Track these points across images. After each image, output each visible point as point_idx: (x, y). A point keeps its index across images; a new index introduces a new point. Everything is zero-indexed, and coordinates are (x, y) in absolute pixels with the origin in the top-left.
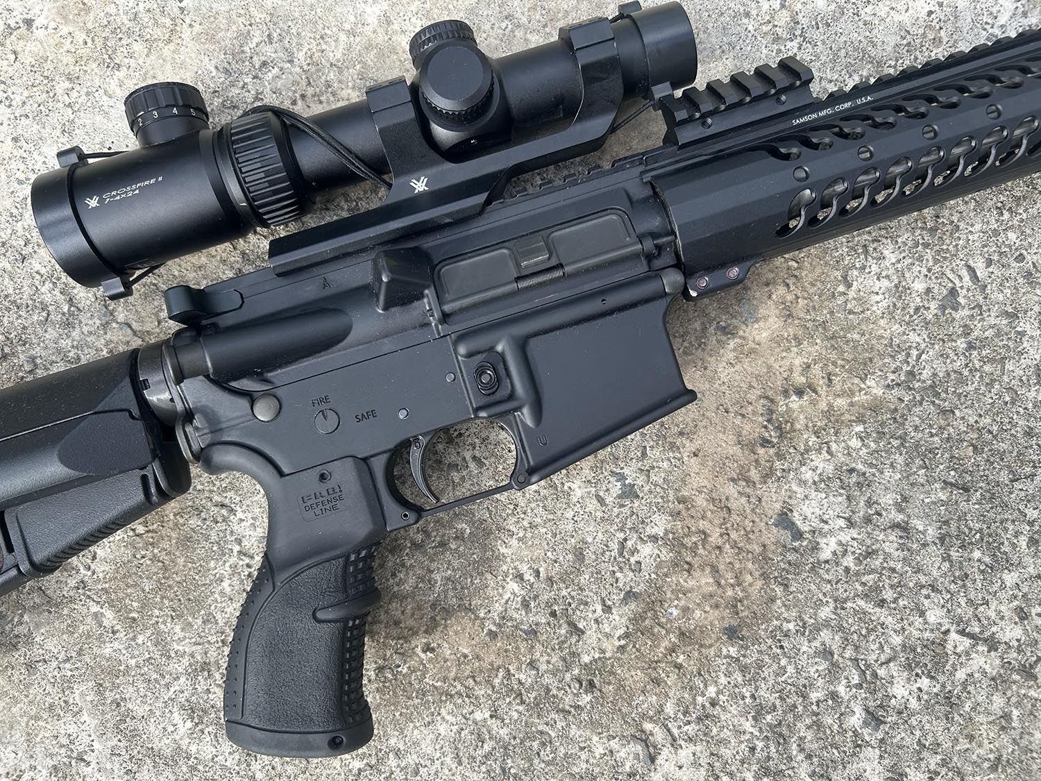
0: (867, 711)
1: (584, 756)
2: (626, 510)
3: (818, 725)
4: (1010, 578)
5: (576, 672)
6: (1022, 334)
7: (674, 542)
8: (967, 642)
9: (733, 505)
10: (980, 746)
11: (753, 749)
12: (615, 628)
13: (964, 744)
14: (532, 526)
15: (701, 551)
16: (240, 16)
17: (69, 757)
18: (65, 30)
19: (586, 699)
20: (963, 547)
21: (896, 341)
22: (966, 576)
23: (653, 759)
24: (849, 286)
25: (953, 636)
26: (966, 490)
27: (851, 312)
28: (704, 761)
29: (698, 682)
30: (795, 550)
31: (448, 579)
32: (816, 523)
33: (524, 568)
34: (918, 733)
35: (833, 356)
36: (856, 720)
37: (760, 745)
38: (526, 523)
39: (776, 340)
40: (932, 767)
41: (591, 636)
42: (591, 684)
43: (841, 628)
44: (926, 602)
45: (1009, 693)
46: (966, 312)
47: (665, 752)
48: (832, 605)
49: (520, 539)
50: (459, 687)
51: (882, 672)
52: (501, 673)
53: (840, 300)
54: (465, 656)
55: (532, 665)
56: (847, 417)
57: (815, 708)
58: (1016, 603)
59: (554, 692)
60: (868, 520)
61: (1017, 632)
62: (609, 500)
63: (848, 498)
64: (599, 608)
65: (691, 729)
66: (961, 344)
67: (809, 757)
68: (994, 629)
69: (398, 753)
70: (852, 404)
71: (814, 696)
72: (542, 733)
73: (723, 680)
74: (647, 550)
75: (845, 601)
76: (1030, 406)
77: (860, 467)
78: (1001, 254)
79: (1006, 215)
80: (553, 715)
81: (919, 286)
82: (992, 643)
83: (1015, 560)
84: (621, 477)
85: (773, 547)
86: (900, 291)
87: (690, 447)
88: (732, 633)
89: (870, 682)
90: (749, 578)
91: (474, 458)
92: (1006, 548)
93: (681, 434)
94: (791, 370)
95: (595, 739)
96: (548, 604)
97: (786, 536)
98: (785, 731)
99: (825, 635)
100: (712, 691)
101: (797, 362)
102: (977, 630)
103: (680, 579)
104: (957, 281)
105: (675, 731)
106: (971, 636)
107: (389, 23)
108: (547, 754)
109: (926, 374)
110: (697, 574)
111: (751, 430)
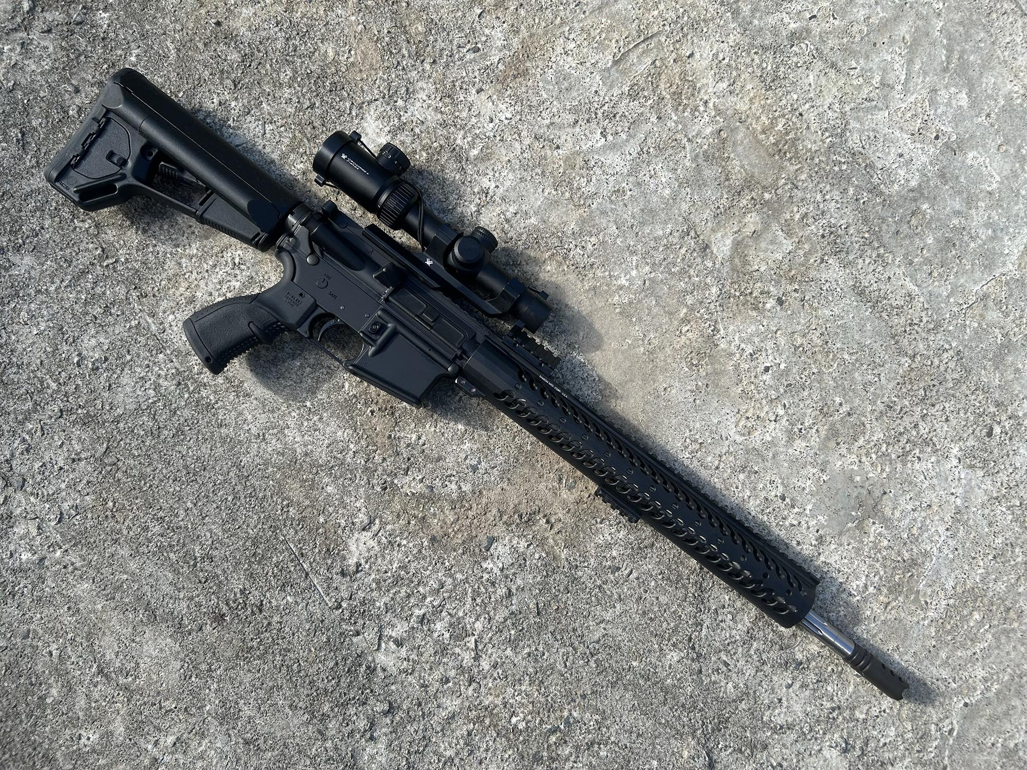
0: (424, 615)
1: (353, 499)
2: (467, 471)
3: (409, 596)
4: (509, 652)
5: (388, 480)
6: (615, 607)
7: (462, 497)
8: (473, 646)
9: (488, 515)
10: (429, 675)
11: (386, 572)
12: (414, 488)
13: (427, 667)
14: (443, 434)
15: (462, 510)
16: (597, 229)
17: (260, 282)
18: (561, 162)
19: (379, 489)
20: (513, 624)
21: (587, 554)
22: (501, 632)
23: (364, 529)
24: (601, 523)
25: (473, 639)
26: (538, 613)
27: (591, 529)
28: (372, 553)
29: (406, 534)
30: (481, 551)
31: (406, 408)
32: (496, 554)
33: (424, 438)
34: (423, 643)
35: (569, 530)
36: (418, 612)
37: (389, 574)
38: (443, 431)
39: (564, 502)
40: (411, 657)
41: (408, 479)
42: (385, 489)
43: (455, 587)
44: (482, 619)
45: (458, 677)
46: (612, 578)
47: (369, 534)
48: (464, 577)
49: (435, 431)
50: (361, 433)
51: (444, 614)
52: (375, 448)
53: (593, 522)
54: (376, 429)
55: (384, 459)
56: (546, 547)
57: (416, 591)
58: (499, 660)
59: (376, 474)
60: (507, 577)
61: (487, 667)
62: (467, 461)
63: (512, 564)
64: (420, 477)
65: (384, 540)
66: (599, 582)
67: (392, 599)
68: (484, 656)
69: (321, 419)
70: (553, 547)
71: (421, 589)
72: (355, 476)
73: (411, 545)
74: (454, 487)
75: (468, 583)
76: (586, 625)
77: (528, 563)
78: (643, 582)
79: (660, 577)
80: (365, 478)
81: (614, 553)
82: (477, 658)
83: (518, 650)
84: (479, 463)
85: (477, 540)
86: (609, 546)
87: (505, 485)
88: (433, 539)
89: (437, 611)
90: (460, 536)
91: (461, 397)
92: (521, 644)
93: (509, 479)
94: (555, 514)
95: (362, 501)
96: (412, 455)
97: (485, 544)
98: (400, 583)
99: (450, 581)
100: (404, 542)
101: (560, 515)
102: (480, 648)
103: (447, 506)
104: (624, 568)
105: (380, 534)
106: (476, 646)
107: (621, 289)
108: (347, 482)
109: (580, 573)
110: (452, 513)
111: (523, 508)
